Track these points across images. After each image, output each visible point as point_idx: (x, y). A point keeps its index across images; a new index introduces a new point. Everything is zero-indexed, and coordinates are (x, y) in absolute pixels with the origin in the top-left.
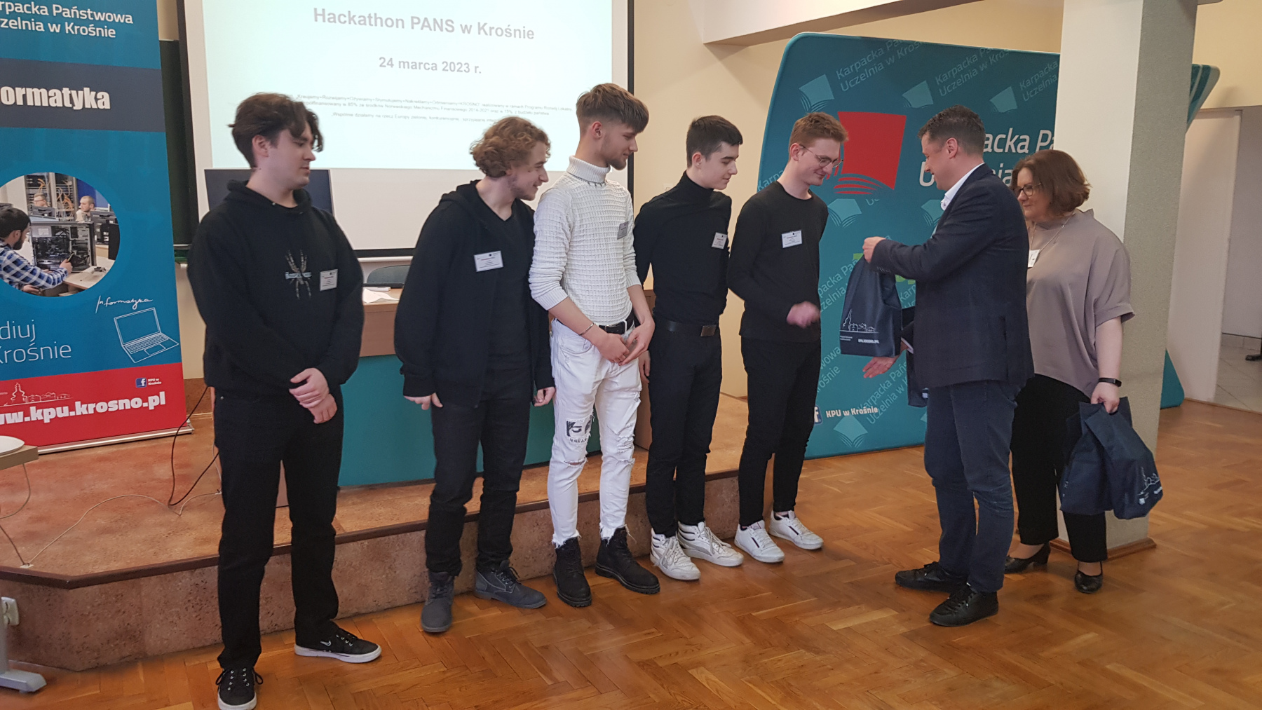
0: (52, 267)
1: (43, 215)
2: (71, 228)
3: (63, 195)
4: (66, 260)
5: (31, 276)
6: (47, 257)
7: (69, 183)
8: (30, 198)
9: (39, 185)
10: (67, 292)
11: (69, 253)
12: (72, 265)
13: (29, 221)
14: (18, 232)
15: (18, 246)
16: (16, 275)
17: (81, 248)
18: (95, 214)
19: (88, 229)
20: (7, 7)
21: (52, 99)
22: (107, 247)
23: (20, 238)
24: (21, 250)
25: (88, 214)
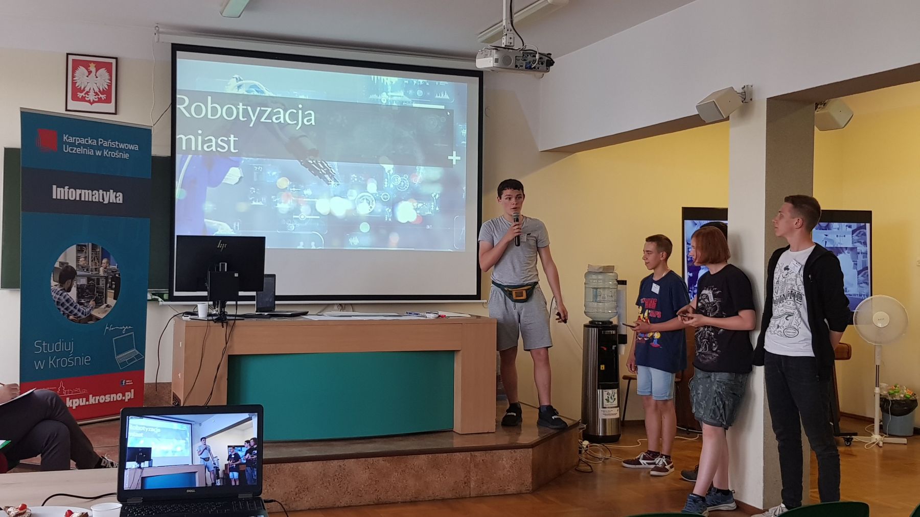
0: (85, 304)
1: (84, 270)
2: (97, 279)
3: (94, 258)
4: (93, 300)
5: (74, 310)
6: (83, 297)
7: (98, 250)
8: (78, 259)
9: (83, 251)
10: (92, 320)
12: (96, 303)
13: (76, 274)
14: (70, 280)
15: (69, 290)
16: (67, 309)
17: (100, 293)
18: (109, 270)
20: (77, 140)
21: (94, 197)
22: (113, 291)
23: (71, 284)
24: (71, 292)
25: (106, 270)
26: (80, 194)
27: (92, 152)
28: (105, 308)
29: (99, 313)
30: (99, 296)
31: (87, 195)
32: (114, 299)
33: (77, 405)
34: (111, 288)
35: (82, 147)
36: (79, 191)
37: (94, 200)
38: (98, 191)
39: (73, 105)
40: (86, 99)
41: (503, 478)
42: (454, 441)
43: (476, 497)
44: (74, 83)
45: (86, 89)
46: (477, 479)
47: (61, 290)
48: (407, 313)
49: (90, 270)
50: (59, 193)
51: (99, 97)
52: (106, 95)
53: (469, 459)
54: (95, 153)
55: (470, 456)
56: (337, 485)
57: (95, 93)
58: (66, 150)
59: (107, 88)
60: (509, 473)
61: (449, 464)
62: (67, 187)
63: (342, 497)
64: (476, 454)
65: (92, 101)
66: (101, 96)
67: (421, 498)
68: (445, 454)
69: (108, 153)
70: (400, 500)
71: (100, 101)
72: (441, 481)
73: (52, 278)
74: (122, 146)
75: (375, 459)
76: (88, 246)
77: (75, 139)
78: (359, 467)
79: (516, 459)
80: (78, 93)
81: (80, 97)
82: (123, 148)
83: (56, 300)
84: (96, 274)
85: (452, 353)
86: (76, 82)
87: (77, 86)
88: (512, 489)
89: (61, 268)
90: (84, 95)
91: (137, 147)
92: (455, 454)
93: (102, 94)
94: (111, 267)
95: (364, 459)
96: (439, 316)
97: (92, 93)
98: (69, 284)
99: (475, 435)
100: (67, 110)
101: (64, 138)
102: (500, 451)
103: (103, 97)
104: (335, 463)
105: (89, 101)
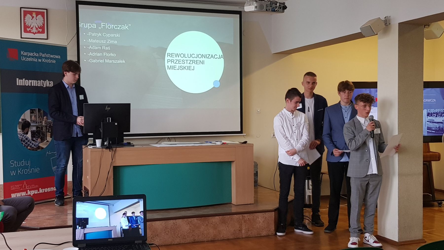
0: (36, 141)
1: (34, 123)
2: (41, 127)
3: (40, 116)
4: (40, 138)
5: (30, 144)
6: (34, 137)
7: (41, 112)
9: (34, 112)
10: (39, 149)
11: (40, 135)
12: (41, 140)
13: (30, 125)
14: (27, 128)
15: (27, 133)
16: (26, 143)
17: (43, 134)
18: (47, 122)
19: (45, 128)
20: (28, 54)
21: (38, 84)
22: (50, 133)
23: (28, 130)
24: (28, 135)
25: (46, 122)
26: (31, 83)
27: (37, 60)
28: (46, 142)
29: (43, 145)
30: (43, 136)
31: (34, 83)
32: (51, 137)
33: (33, 193)
34: (49, 131)
35: (31, 57)
36: (30, 81)
37: (38, 86)
38: (41, 81)
39: (25, 35)
40: (32, 31)
41: (259, 228)
42: (232, 208)
43: (245, 238)
44: (25, 23)
45: (31, 26)
46: (246, 228)
47: (23, 133)
48: (205, 142)
49: (38, 122)
50: (20, 82)
51: (38, 30)
52: (42, 29)
53: (241, 218)
54: (38, 60)
55: (241, 216)
56: (173, 233)
57: (36, 28)
58: (23, 59)
59: (42, 25)
60: (262, 225)
61: (231, 221)
62: (24, 79)
63: (176, 239)
64: (245, 215)
65: (34, 32)
66: (39, 30)
67: (216, 239)
68: (228, 216)
69: (45, 60)
70: (206, 240)
71: (39, 32)
72: (227, 230)
73: (18, 127)
74: (52, 56)
75: (193, 219)
76: (36, 110)
77: (27, 54)
78: (184, 223)
79: (266, 218)
80: (27, 29)
81: (28, 31)
82: (52, 57)
83: (21, 139)
84: (41, 125)
85: (230, 162)
86: (26, 23)
87: (26, 24)
88: (264, 233)
89: (23, 122)
90: (30, 30)
91: (60, 57)
92: (234, 215)
93: (40, 29)
94: (49, 121)
95: (186, 219)
96: (223, 143)
97: (34, 29)
98: (27, 130)
99: (243, 205)
100: (21, 38)
101: (22, 53)
102: (257, 214)
103: (40, 30)
104: (172, 221)
105: (33, 33)
